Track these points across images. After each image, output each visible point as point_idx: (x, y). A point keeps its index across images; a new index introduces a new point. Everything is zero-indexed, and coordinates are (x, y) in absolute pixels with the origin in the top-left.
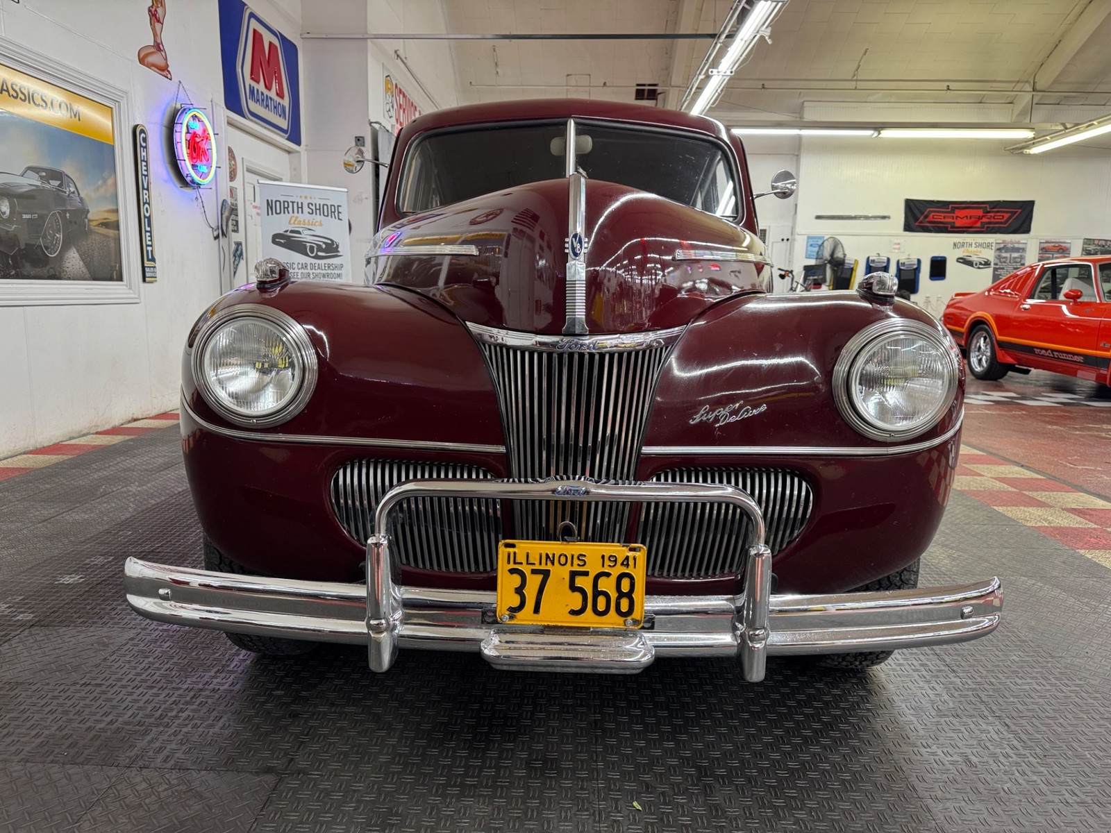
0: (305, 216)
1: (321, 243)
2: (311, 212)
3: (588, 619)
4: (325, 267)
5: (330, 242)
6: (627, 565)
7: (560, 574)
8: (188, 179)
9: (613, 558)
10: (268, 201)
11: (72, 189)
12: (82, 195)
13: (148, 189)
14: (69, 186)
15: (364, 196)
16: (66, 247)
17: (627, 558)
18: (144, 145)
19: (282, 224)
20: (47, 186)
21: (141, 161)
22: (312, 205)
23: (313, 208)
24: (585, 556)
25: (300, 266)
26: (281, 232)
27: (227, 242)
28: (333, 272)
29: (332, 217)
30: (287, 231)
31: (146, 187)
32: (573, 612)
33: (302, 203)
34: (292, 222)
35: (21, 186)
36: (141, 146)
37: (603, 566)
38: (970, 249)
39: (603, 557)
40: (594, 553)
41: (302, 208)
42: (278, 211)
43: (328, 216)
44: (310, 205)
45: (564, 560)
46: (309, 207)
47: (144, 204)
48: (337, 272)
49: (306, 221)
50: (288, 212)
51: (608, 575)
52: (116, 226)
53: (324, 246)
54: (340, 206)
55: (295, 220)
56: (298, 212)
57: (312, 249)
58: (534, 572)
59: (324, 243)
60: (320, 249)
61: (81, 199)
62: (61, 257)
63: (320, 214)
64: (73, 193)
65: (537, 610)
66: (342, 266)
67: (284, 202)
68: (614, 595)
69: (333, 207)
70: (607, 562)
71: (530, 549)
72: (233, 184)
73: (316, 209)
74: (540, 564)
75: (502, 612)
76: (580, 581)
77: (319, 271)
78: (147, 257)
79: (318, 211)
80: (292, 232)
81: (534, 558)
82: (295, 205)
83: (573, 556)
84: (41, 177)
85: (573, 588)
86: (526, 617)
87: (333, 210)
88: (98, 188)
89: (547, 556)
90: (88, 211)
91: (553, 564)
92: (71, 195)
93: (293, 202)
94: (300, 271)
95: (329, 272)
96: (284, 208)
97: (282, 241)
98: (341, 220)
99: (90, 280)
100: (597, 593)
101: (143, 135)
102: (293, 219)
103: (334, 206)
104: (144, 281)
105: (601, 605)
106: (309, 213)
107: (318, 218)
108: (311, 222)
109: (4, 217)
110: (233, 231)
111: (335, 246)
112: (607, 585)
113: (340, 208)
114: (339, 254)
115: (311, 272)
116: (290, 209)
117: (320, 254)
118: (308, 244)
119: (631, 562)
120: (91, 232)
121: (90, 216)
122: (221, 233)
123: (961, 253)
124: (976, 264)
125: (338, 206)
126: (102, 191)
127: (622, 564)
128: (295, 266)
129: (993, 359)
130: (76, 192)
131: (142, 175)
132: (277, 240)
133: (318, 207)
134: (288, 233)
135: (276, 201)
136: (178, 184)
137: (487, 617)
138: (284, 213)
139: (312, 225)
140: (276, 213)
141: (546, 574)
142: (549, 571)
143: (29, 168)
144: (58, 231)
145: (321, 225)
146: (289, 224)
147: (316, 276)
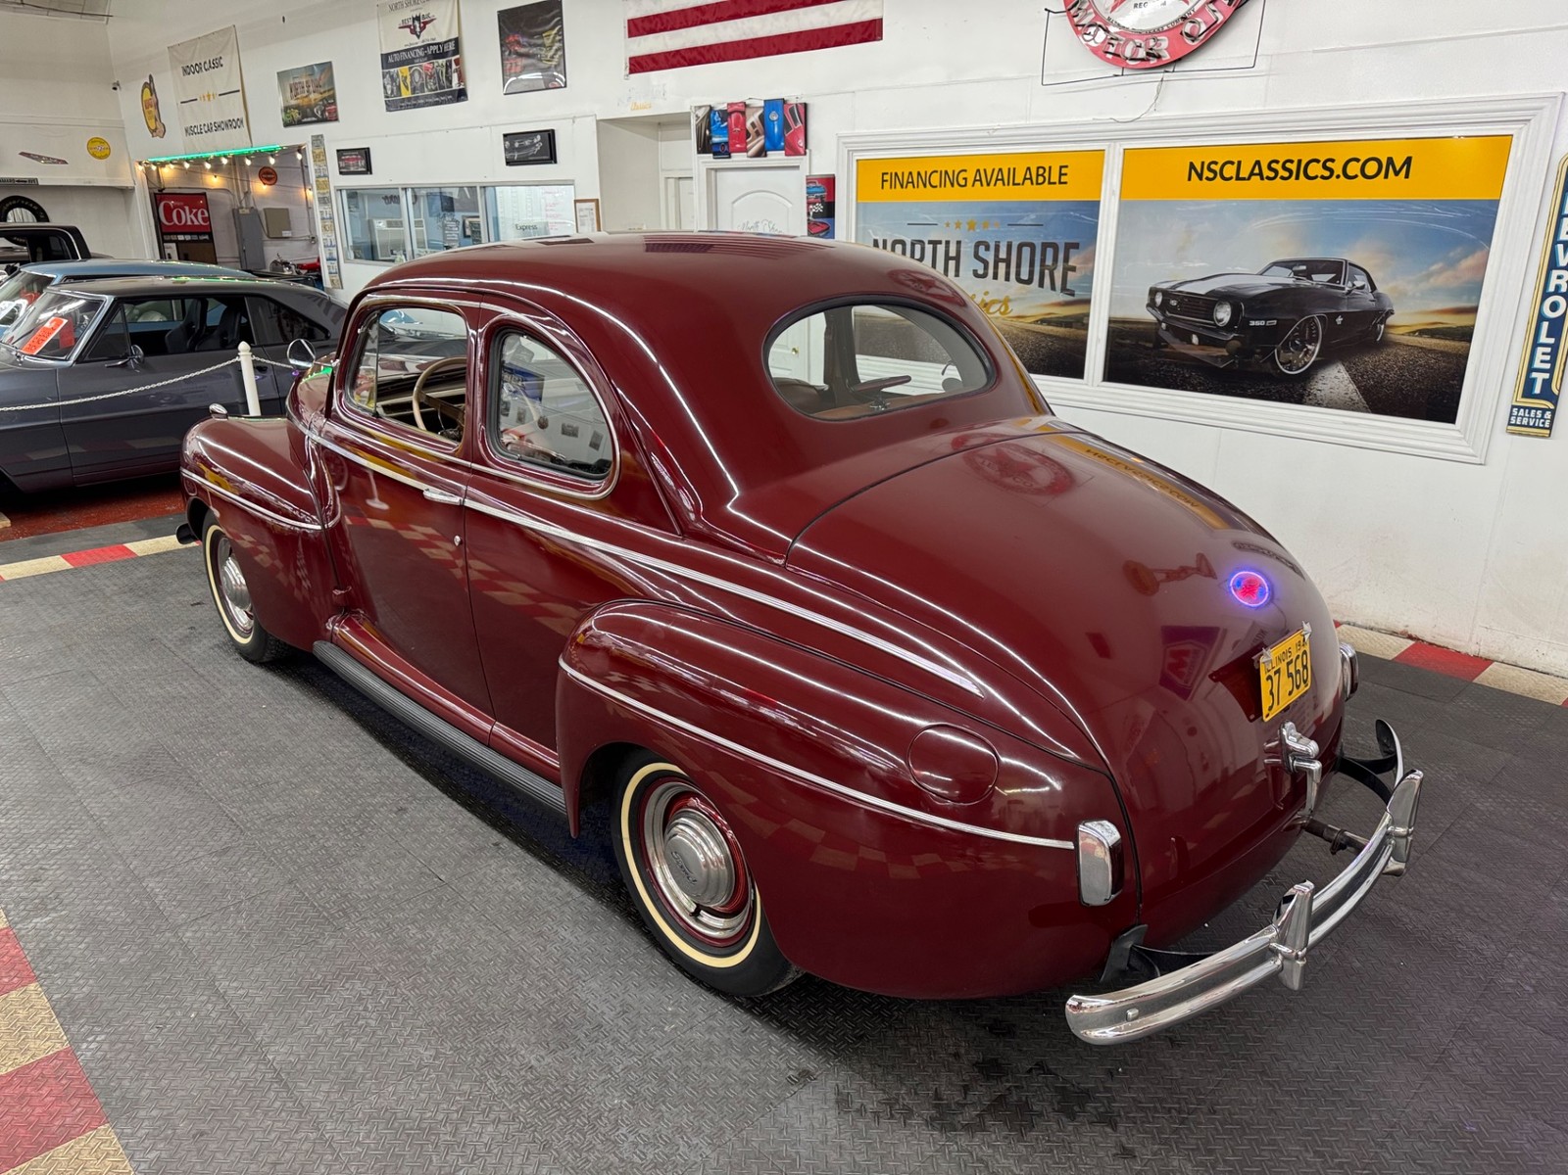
11: (1361, 283)
12: (1380, 289)
14: (1353, 279)
20: (1305, 283)
35: (1256, 287)
61: (1378, 297)
64: (1362, 287)
78: (1527, 390)
84: (1296, 273)
88: (1429, 276)
90: (1392, 313)
92: (1359, 291)
99: (1369, 413)
104: (1508, 430)
109: (1220, 324)
120: (1386, 343)
121: (1390, 320)
130: (1368, 286)
143: (1276, 264)
144: (1313, 341)
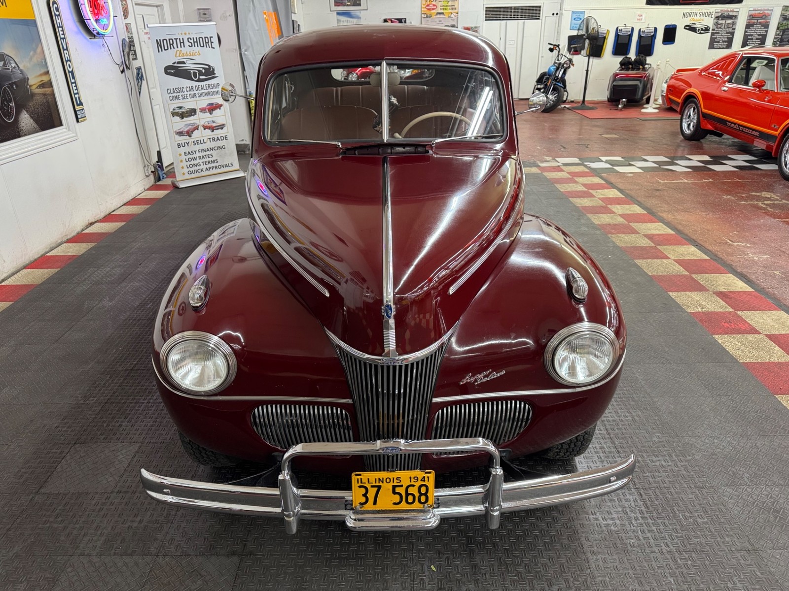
0: (187, 49)
1: (201, 69)
2: (190, 45)
3: (404, 506)
4: (206, 87)
5: (207, 67)
6: (424, 481)
7: (387, 487)
8: (95, 33)
9: (417, 479)
10: (157, 40)
11: (13, 65)
12: (21, 67)
13: (67, 49)
14: (11, 64)
15: (228, 14)
16: (18, 113)
17: (424, 477)
18: (57, 13)
19: (170, 57)
21: (58, 27)
22: (191, 39)
23: (192, 41)
24: (400, 478)
25: (188, 89)
26: (171, 64)
27: (131, 73)
28: (212, 90)
29: (207, 47)
30: (174, 63)
31: (65, 48)
32: (395, 504)
33: (183, 39)
34: (178, 55)
36: (56, 15)
37: (411, 482)
38: (695, 18)
39: (410, 478)
40: (405, 476)
41: (183, 42)
42: (166, 48)
43: (203, 46)
44: (189, 39)
45: (389, 481)
46: (189, 42)
47: (67, 62)
48: (216, 90)
49: (188, 53)
50: (174, 48)
51: (413, 486)
52: (49, 84)
53: (203, 71)
54: (212, 37)
55: (180, 54)
56: (181, 47)
57: (195, 74)
58: (372, 486)
59: (203, 68)
60: (201, 73)
61: (21, 71)
62: (16, 121)
63: (198, 46)
64: (15, 68)
65: (375, 503)
66: (218, 85)
67: (169, 39)
68: (417, 495)
69: (206, 39)
70: (413, 480)
71: (369, 477)
72: (127, 21)
73: (194, 42)
74: (376, 483)
75: (356, 504)
76: (398, 490)
77: (202, 91)
78: (76, 103)
79: (196, 43)
80: (179, 63)
81: (372, 480)
82: (178, 41)
83: (393, 479)
85: (394, 492)
86: (369, 506)
87: (207, 41)
88: (31, 59)
89: (379, 479)
90: (28, 79)
91: (383, 482)
92: (14, 70)
93: (176, 39)
94: (189, 93)
95: (210, 90)
96: (170, 45)
97: (172, 71)
98: (214, 48)
99: (40, 131)
100: (407, 494)
101: (55, 6)
102: (178, 52)
103: (208, 38)
104: (78, 121)
105: (410, 499)
106: (189, 46)
107: (196, 49)
108: (192, 53)
110: (133, 59)
111: (212, 70)
112: (414, 490)
113: (212, 38)
114: (215, 76)
115: (197, 92)
116: (175, 45)
117: (201, 77)
118: (192, 71)
119: (426, 479)
120: (33, 95)
121: (31, 82)
122: (125, 67)
123: (688, 21)
124: (699, 30)
125: (211, 37)
126: (35, 60)
127: (421, 480)
128: (184, 90)
129: (698, 126)
130: (16, 66)
131: (61, 39)
132: (168, 71)
133: (195, 41)
134: (176, 65)
135: (163, 40)
136: (88, 37)
137: (348, 505)
138: (171, 49)
139: (193, 55)
140: (165, 50)
141: (379, 487)
142: (381, 486)
144: (10, 101)
145: (199, 55)
146: (176, 56)
147: (201, 95)
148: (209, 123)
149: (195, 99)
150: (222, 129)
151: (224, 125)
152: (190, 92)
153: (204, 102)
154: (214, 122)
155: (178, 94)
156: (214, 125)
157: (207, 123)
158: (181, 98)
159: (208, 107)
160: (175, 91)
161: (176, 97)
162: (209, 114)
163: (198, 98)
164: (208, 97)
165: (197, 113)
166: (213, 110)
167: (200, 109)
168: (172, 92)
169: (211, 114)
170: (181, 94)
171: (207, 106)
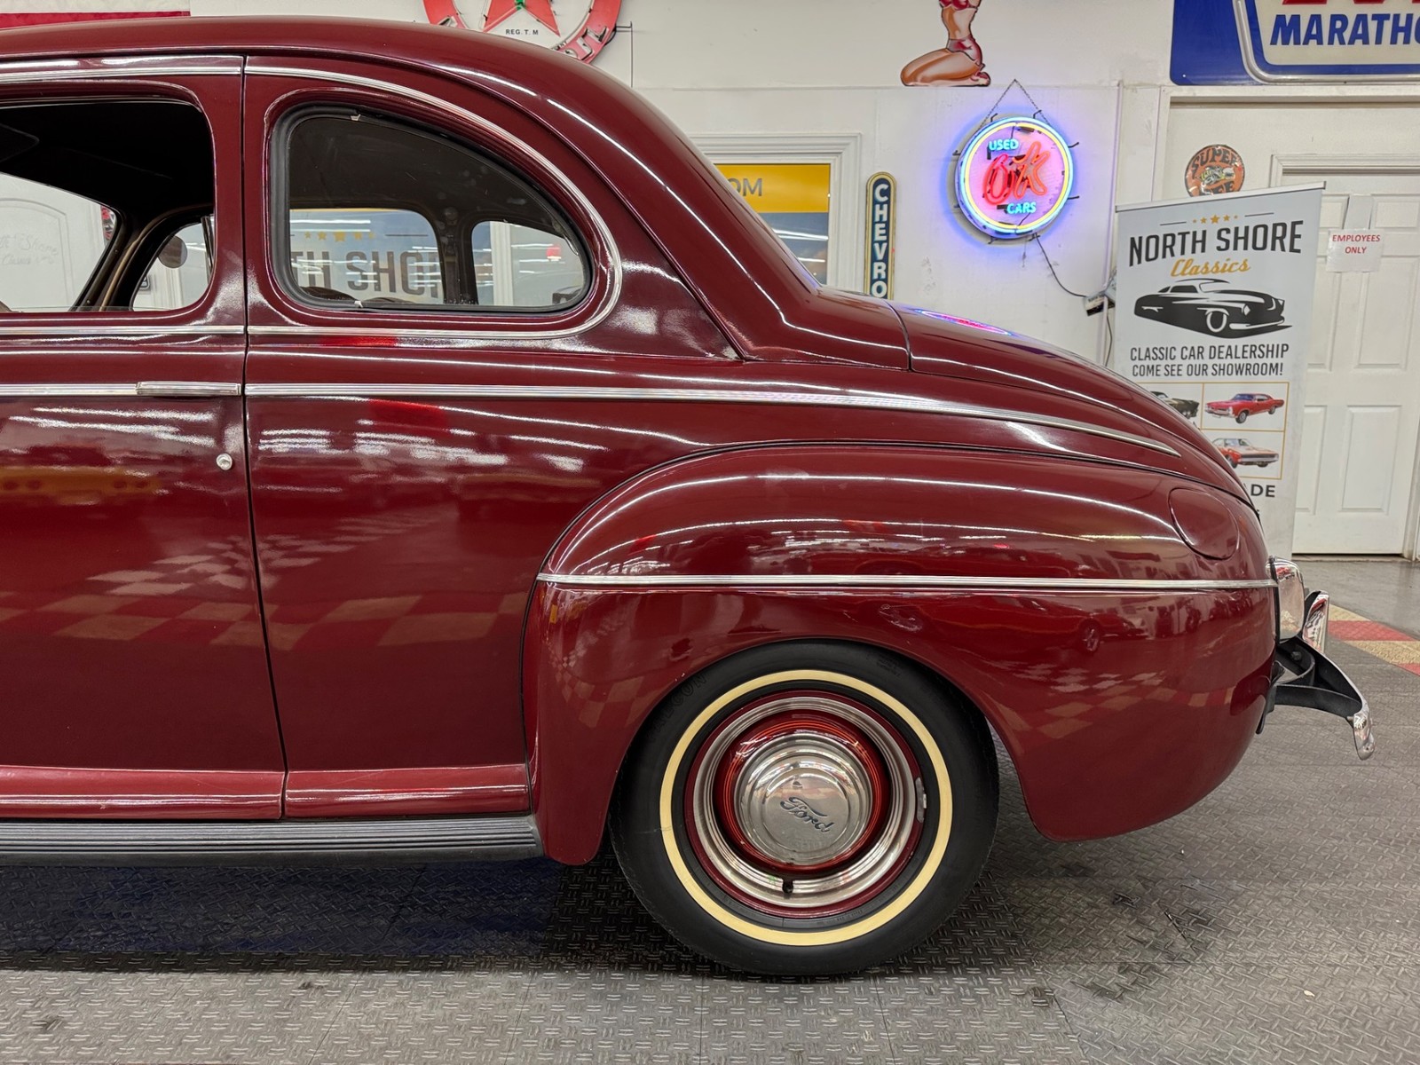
0: (1210, 256)
1: (1242, 306)
2: (1224, 246)
4: (1244, 351)
5: (1262, 301)
10: (1133, 239)
19: (1156, 277)
22: (1228, 231)
23: (1230, 237)
25: (1186, 353)
26: (1156, 292)
28: (1260, 361)
29: (1273, 248)
30: (1165, 290)
33: (1204, 232)
34: (1180, 270)
41: (1203, 241)
42: (1152, 255)
43: (1264, 247)
44: (1225, 233)
46: (1220, 237)
48: (1269, 361)
49: (1210, 267)
50: (1173, 255)
53: (1247, 311)
54: (1301, 222)
55: (1186, 268)
56: (1194, 251)
57: (1217, 319)
59: (1247, 303)
60: (1236, 315)
63: (1245, 248)
66: (1285, 348)
67: (1166, 236)
73: (1237, 238)
77: (1229, 361)
79: (1241, 242)
80: (1176, 289)
82: (1189, 238)
87: (1280, 234)
93: (1185, 234)
94: (1187, 362)
95: (1252, 361)
96: (1165, 247)
97: (1155, 309)
98: (1298, 251)
102: (1182, 265)
103: (1284, 225)
106: (1219, 249)
107: (1239, 255)
108: (1221, 266)
111: (1274, 307)
113: (1297, 226)
114: (1280, 323)
115: (1210, 363)
116: (1177, 248)
117: (1234, 326)
118: (1210, 310)
125: (1295, 224)
128: (1177, 353)
132: (1145, 308)
133: (1242, 234)
134: (1168, 294)
135: (1150, 238)
138: (1164, 257)
139: (1223, 271)
140: (1148, 258)
145: (1245, 270)
146: (1173, 275)
147: (1222, 370)
148: (1226, 445)
149: (1201, 378)
150: (1263, 465)
151: (1272, 456)
152: (1193, 361)
153: (1228, 389)
154: (1241, 443)
155: (1158, 362)
156: (1242, 451)
157: (1221, 442)
158: (1162, 371)
159: (1238, 402)
160: (1152, 355)
161: (1151, 369)
162: (1234, 420)
163: (1210, 378)
164: (1244, 377)
165: (1198, 414)
166: (1247, 413)
167: (1209, 404)
168: (1142, 356)
169: (1239, 421)
170: (1164, 363)
171: (1235, 399)
